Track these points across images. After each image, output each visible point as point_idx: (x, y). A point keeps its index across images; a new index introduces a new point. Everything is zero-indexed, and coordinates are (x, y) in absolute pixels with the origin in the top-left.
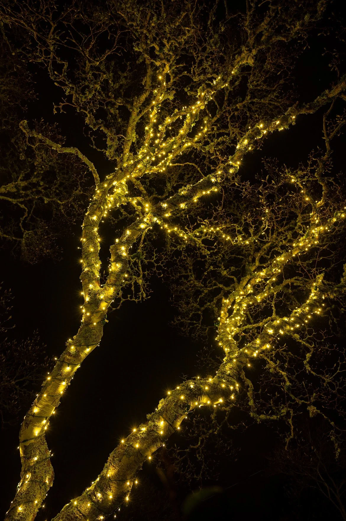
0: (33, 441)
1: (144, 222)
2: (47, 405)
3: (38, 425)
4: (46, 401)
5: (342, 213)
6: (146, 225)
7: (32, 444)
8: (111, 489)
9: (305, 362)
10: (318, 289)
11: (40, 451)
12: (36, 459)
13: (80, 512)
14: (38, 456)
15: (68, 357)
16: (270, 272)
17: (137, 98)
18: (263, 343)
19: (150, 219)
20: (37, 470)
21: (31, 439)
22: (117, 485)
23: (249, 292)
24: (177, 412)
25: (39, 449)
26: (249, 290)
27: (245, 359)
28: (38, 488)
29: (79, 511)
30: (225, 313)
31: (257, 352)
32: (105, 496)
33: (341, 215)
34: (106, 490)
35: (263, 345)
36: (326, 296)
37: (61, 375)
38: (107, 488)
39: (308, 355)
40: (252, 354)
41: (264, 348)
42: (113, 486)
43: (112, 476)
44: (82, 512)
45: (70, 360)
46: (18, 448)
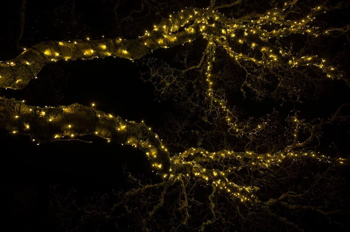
0: (39, 54)
1: (226, 30)
2: (70, 49)
3: (53, 50)
4: (72, 47)
5: (314, 154)
6: (226, 33)
7: (35, 55)
8: (55, 117)
9: (204, 224)
10: (253, 189)
11: (35, 64)
12: (28, 63)
13: (20, 109)
14: (30, 64)
15: (112, 41)
16: (235, 156)
17: (256, 12)
18: (206, 174)
19: (231, 32)
20: (21, 68)
21: (39, 52)
22: (62, 119)
23: (211, 157)
24: (138, 132)
25: (36, 62)
26: (212, 155)
27: (189, 170)
28: (9, 75)
29: (20, 107)
30: (187, 154)
31: (199, 174)
32: (47, 117)
33: (313, 154)
34: (51, 115)
35: (205, 175)
36: (254, 197)
37: (96, 45)
38: (53, 114)
39: (209, 222)
40: (195, 172)
41: (204, 177)
42: (59, 117)
43: (65, 112)
44: (21, 110)
45: (111, 44)
46: (25, 49)
